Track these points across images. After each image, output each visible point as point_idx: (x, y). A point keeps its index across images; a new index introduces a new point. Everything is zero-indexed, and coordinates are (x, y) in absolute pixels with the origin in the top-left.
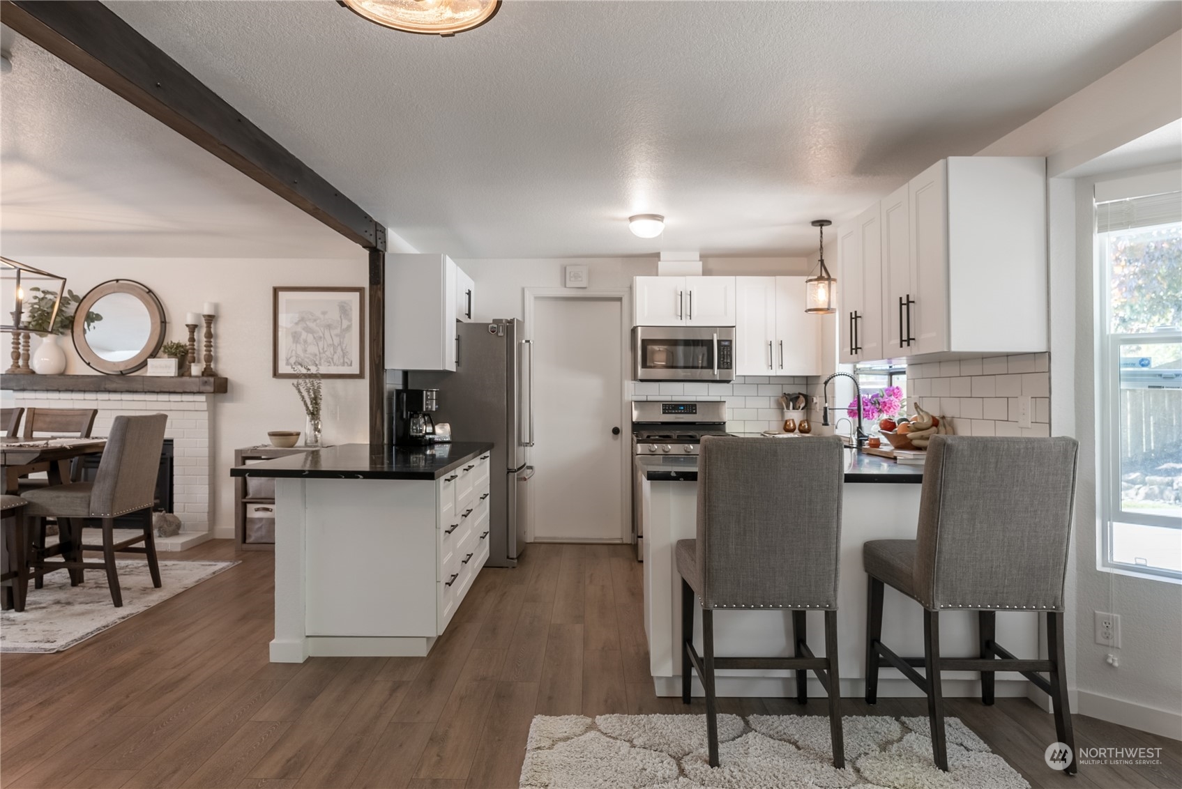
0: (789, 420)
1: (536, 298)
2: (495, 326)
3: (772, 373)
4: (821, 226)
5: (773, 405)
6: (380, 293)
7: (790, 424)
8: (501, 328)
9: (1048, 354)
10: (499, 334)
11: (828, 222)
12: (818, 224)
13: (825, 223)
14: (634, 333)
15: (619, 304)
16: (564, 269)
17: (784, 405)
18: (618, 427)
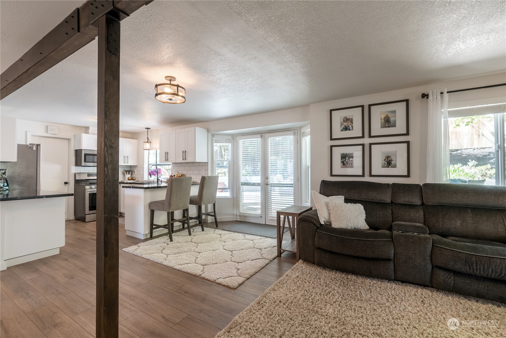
1: (32, 135)
2: (31, 146)
3: (125, 164)
7: (130, 178)
8: (34, 147)
9: (208, 163)
10: (33, 149)
11: (150, 129)
12: (147, 129)
14: (76, 151)
15: (67, 141)
16: (47, 127)
17: (125, 173)
18: (67, 182)
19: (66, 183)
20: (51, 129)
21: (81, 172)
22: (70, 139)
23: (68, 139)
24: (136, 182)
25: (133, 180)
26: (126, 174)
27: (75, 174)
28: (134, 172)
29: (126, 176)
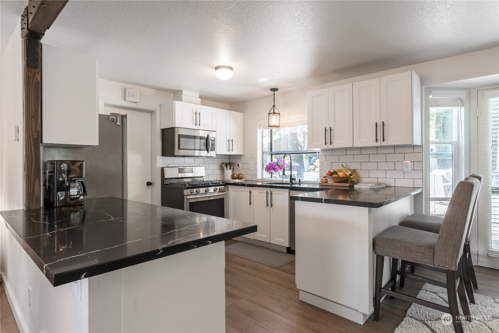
0: (235, 174)
1: (105, 104)
2: (114, 118)
3: (228, 153)
4: (274, 91)
5: (218, 168)
6: (39, 77)
7: (235, 175)
8: (119, 119)
9: (422, 146)
10: (117, 124)
11: (277, 90)
12: (273, 90)
13: (275, 90)
14: (163, 131)
15: (149, 114)
16: (125, 90)
17: (225, 167)
18: (150, 182)
19: (149, 184)
20: (130, 93)
21: (169, 166)
22: (155, 111)
23: (151, 112)
24: (244, 182)
25: (239, 179)
26: (227, 169)
27: (162, 170)
28: (238, 165)
29: (225, 172)
